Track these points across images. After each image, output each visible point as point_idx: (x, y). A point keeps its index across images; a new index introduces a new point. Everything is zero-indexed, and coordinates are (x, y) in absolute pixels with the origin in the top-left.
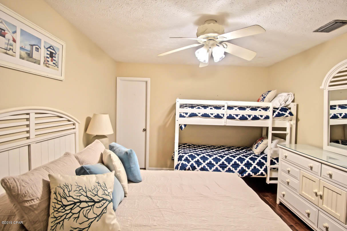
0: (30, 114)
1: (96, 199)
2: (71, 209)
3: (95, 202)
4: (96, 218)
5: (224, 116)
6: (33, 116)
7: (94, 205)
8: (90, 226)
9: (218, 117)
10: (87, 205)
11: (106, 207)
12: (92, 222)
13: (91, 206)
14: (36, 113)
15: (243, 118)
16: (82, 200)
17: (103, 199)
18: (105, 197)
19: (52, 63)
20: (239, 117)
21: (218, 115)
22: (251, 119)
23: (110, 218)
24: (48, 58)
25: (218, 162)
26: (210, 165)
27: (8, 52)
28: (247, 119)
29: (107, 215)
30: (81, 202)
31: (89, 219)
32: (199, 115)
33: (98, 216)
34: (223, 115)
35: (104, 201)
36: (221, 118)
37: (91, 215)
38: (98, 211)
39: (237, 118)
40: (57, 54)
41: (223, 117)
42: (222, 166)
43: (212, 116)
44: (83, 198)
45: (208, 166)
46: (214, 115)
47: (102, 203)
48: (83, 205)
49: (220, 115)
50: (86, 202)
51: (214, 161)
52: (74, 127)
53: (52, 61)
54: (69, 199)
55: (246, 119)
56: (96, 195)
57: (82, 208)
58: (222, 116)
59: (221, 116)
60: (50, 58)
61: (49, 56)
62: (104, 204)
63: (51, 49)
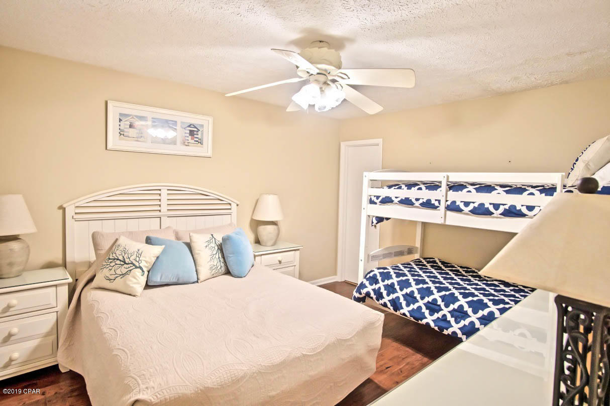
0: (162, 190)
1: (127, 261)
2: (111, 262)
3: (125, 263)
4: (121, 275)
5: (439, 204)
6: (164, 192)
7: (123, 265)
8: (115, 279)
9: (428, 205)
10: (119, 263)
11: (131, 270)
12: (117, 277)
13: (122, 265)
14: (168, 190)
15: (481, 211)
16: (119, 258)
17: (132, 263)
18: (134, 262)
19: (193, 141)
20: (471, 207)
21: (429, 201)
22: (500, 214)
23: (130, 281)
24: (188, 137)
25: (425, 297)
26: (409, 298)
27: (139, 139)
28: (491, 213)
29: (129, 277)
30: (118, 259)
31: (116, 274)
32: (396, 201)
33: (123, 274)
34: (439, 201)
35: (132, 265)
36: (434, 207)
37: (118, 272)
38: (124, 271)
39: (466, 210)
40: (201, 130)
41: (438, 207)
42: (430, 307)
43: (417, 204)
44: (121, 258)
45: (405, 299)
46: (421, 201)
47: (129, 265)
48: (118, 262)
49: (433, 202)
50: (121, 261)
51: (419, 293)
52: (229, 207)
53: (192, 139)
54: (114, 255)
55: (488, 213)
56: (129, 258)
57: (116, 264)
58: (437, 204)
59: (434, 204)
60: (190, 137)
61: (188, 135)
62: (131, 267)
63: (192, 127)
